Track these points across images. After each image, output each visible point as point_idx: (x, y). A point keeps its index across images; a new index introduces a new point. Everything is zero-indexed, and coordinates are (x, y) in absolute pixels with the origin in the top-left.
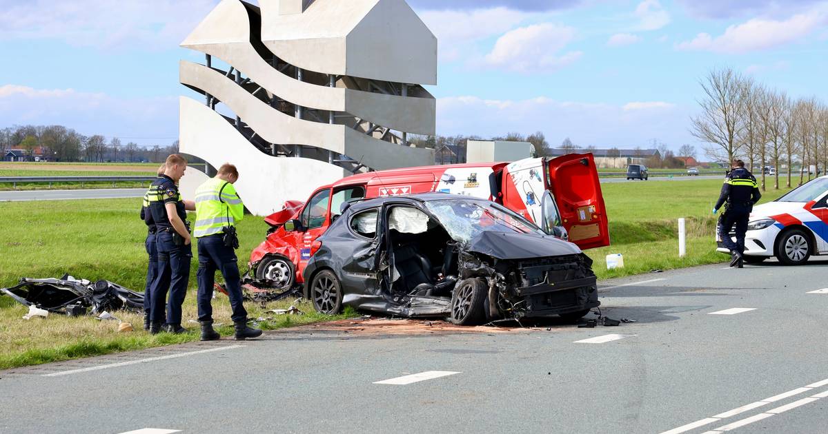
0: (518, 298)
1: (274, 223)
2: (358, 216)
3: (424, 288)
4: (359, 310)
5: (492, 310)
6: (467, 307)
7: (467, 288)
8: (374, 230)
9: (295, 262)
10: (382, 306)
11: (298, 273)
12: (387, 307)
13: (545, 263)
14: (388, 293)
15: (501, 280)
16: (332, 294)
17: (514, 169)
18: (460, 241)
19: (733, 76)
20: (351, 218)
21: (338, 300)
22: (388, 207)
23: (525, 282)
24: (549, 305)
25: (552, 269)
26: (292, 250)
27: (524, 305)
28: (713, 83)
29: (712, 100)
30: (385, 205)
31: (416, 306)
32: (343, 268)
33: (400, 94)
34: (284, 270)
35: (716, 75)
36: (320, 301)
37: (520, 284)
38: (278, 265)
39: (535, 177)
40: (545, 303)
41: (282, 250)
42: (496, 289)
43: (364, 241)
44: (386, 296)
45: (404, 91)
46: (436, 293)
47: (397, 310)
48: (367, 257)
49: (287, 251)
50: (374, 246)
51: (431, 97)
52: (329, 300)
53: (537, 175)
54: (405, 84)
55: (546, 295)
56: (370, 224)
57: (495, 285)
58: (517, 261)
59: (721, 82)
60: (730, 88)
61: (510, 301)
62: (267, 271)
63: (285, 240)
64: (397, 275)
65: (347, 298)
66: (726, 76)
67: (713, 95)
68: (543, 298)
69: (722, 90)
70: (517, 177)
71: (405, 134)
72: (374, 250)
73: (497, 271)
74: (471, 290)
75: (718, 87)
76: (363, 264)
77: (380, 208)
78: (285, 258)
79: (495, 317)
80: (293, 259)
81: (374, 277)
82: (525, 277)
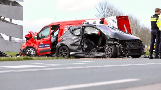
0: (126, 50)
1: (28, 37)
2: (73, 30)
3: (95, 50)
4: (75, 57)
5: (119, 54)
6: (111, 53)
7: (110, 48)
8: (80, 34)
9: (36, 49)
10: (82, 55)
11: (37, 52)
12: (84, 55)
13: (132, 41)
14: (84, 51)
15: (121, 46)
16: (66, 53)
17: (108, 20)
18: (108, 36)
19: (108, 4)
20: (71, 31)
21: (68, 54)
22: (83, 28)
23: (128, 46)
24: (134, 53)
25: (134, 43)
26: (35, 45)
27: (127, 52)
28: (100, 7)
29: (99, 14)
30: (83, 27)
31: (93, 55)
32: (70, 45)
33: (9, 5)
34: (33, 51)
35: (101, 4)
36: (62, 55)
37: (126, 47)
38: (31, 50)
39: (114, 22)
40: (133, 52)
41: (32, 45)
42: (120, 48)
43: (76, 37)
44: (83, 52)
45: (11, 4)
46: (99, 51)
47: (87, 56)
48: (78, 41)
49: (33, 46)
50: (80, 38)
51: (21, 6)
52: (65, 54)
53: (115, 21)
54: (11, 1)
55: (133, 50)
56: (78, 32)
57: (119, 47)
58: (125, 41)
59: (103, 6)
60: (107, 9)
61: (123, 51)
62: (27, 52)
63: (33, 42)
64: (86, 47)
65: (71, 53)
66: (105, 4)
67: (100, 11)
68: (132, 50)
69: (104, 10)
70: (108, 22)
71: (11, 20)
72: (80, 39)
73: (120, 43)
74: (112, 49)
75: (102, 8)
76: (76, 44)
77: (81, 28)
78: (33, 48)
79: (120, 56)
80: (36, 48)
81: (80, 47)
82: (128, 45)
